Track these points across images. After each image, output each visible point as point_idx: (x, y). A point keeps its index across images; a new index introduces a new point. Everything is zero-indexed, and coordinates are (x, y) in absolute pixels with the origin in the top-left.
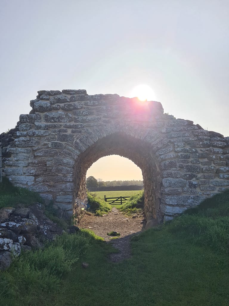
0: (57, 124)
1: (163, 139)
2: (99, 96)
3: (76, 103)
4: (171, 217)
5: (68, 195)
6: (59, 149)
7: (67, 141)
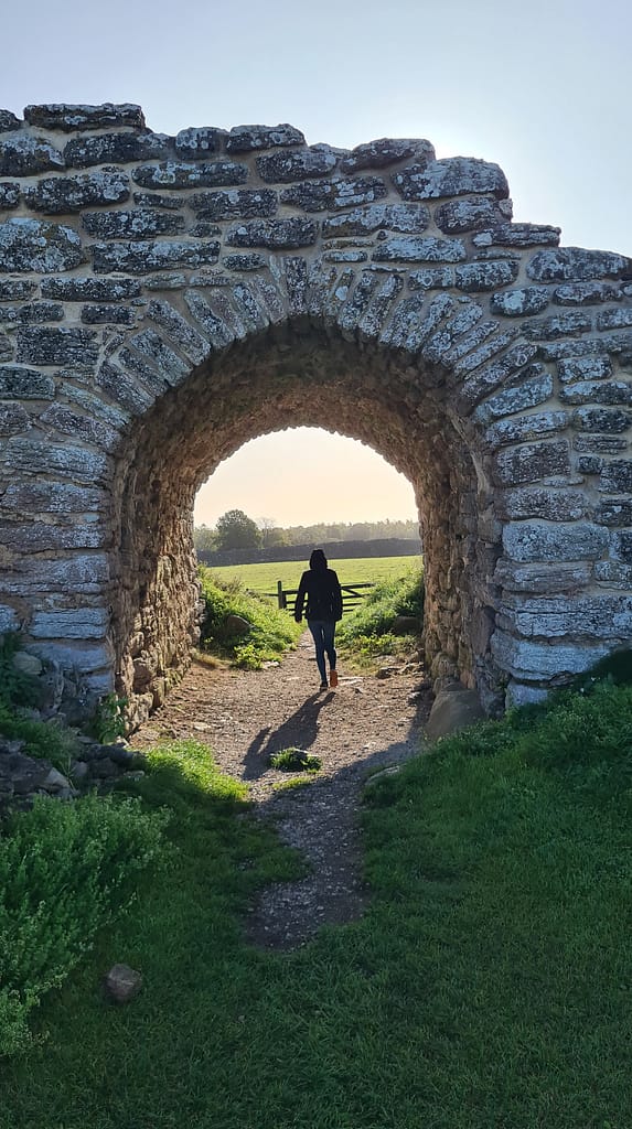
0: (12, 279)
1: (510, 343)
2: (206, 139)
3: (95, 172)
4: (540, 688)
5: (87, 605)
6: (31, 399)
7: (63, 361)
